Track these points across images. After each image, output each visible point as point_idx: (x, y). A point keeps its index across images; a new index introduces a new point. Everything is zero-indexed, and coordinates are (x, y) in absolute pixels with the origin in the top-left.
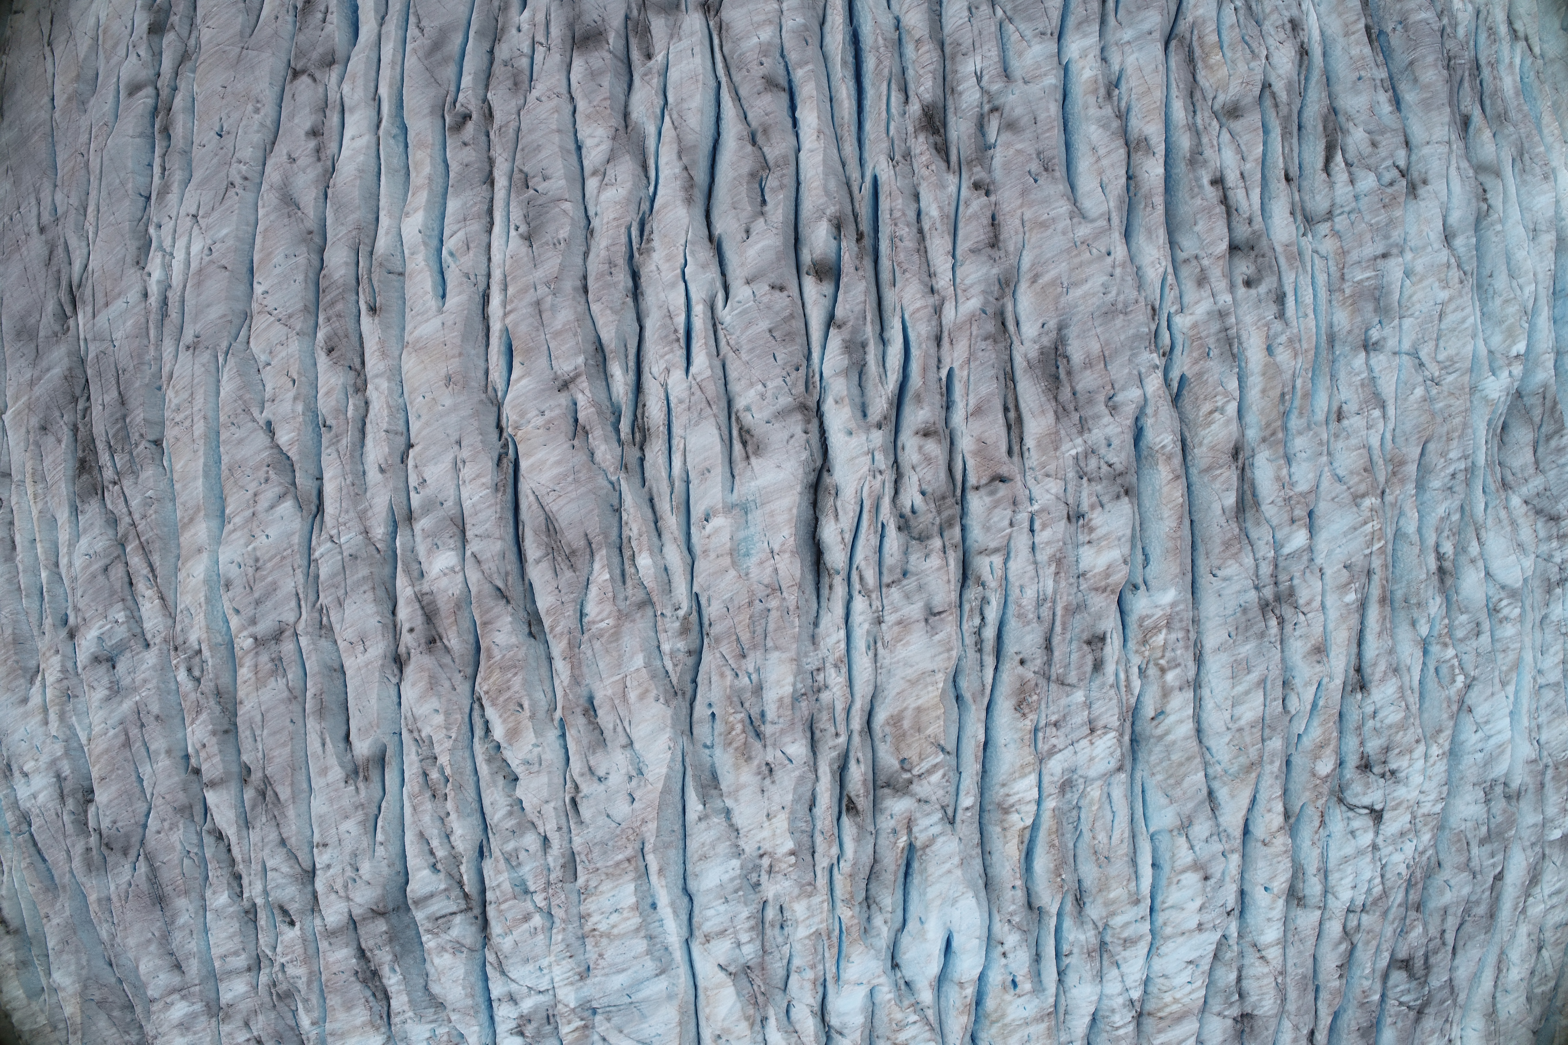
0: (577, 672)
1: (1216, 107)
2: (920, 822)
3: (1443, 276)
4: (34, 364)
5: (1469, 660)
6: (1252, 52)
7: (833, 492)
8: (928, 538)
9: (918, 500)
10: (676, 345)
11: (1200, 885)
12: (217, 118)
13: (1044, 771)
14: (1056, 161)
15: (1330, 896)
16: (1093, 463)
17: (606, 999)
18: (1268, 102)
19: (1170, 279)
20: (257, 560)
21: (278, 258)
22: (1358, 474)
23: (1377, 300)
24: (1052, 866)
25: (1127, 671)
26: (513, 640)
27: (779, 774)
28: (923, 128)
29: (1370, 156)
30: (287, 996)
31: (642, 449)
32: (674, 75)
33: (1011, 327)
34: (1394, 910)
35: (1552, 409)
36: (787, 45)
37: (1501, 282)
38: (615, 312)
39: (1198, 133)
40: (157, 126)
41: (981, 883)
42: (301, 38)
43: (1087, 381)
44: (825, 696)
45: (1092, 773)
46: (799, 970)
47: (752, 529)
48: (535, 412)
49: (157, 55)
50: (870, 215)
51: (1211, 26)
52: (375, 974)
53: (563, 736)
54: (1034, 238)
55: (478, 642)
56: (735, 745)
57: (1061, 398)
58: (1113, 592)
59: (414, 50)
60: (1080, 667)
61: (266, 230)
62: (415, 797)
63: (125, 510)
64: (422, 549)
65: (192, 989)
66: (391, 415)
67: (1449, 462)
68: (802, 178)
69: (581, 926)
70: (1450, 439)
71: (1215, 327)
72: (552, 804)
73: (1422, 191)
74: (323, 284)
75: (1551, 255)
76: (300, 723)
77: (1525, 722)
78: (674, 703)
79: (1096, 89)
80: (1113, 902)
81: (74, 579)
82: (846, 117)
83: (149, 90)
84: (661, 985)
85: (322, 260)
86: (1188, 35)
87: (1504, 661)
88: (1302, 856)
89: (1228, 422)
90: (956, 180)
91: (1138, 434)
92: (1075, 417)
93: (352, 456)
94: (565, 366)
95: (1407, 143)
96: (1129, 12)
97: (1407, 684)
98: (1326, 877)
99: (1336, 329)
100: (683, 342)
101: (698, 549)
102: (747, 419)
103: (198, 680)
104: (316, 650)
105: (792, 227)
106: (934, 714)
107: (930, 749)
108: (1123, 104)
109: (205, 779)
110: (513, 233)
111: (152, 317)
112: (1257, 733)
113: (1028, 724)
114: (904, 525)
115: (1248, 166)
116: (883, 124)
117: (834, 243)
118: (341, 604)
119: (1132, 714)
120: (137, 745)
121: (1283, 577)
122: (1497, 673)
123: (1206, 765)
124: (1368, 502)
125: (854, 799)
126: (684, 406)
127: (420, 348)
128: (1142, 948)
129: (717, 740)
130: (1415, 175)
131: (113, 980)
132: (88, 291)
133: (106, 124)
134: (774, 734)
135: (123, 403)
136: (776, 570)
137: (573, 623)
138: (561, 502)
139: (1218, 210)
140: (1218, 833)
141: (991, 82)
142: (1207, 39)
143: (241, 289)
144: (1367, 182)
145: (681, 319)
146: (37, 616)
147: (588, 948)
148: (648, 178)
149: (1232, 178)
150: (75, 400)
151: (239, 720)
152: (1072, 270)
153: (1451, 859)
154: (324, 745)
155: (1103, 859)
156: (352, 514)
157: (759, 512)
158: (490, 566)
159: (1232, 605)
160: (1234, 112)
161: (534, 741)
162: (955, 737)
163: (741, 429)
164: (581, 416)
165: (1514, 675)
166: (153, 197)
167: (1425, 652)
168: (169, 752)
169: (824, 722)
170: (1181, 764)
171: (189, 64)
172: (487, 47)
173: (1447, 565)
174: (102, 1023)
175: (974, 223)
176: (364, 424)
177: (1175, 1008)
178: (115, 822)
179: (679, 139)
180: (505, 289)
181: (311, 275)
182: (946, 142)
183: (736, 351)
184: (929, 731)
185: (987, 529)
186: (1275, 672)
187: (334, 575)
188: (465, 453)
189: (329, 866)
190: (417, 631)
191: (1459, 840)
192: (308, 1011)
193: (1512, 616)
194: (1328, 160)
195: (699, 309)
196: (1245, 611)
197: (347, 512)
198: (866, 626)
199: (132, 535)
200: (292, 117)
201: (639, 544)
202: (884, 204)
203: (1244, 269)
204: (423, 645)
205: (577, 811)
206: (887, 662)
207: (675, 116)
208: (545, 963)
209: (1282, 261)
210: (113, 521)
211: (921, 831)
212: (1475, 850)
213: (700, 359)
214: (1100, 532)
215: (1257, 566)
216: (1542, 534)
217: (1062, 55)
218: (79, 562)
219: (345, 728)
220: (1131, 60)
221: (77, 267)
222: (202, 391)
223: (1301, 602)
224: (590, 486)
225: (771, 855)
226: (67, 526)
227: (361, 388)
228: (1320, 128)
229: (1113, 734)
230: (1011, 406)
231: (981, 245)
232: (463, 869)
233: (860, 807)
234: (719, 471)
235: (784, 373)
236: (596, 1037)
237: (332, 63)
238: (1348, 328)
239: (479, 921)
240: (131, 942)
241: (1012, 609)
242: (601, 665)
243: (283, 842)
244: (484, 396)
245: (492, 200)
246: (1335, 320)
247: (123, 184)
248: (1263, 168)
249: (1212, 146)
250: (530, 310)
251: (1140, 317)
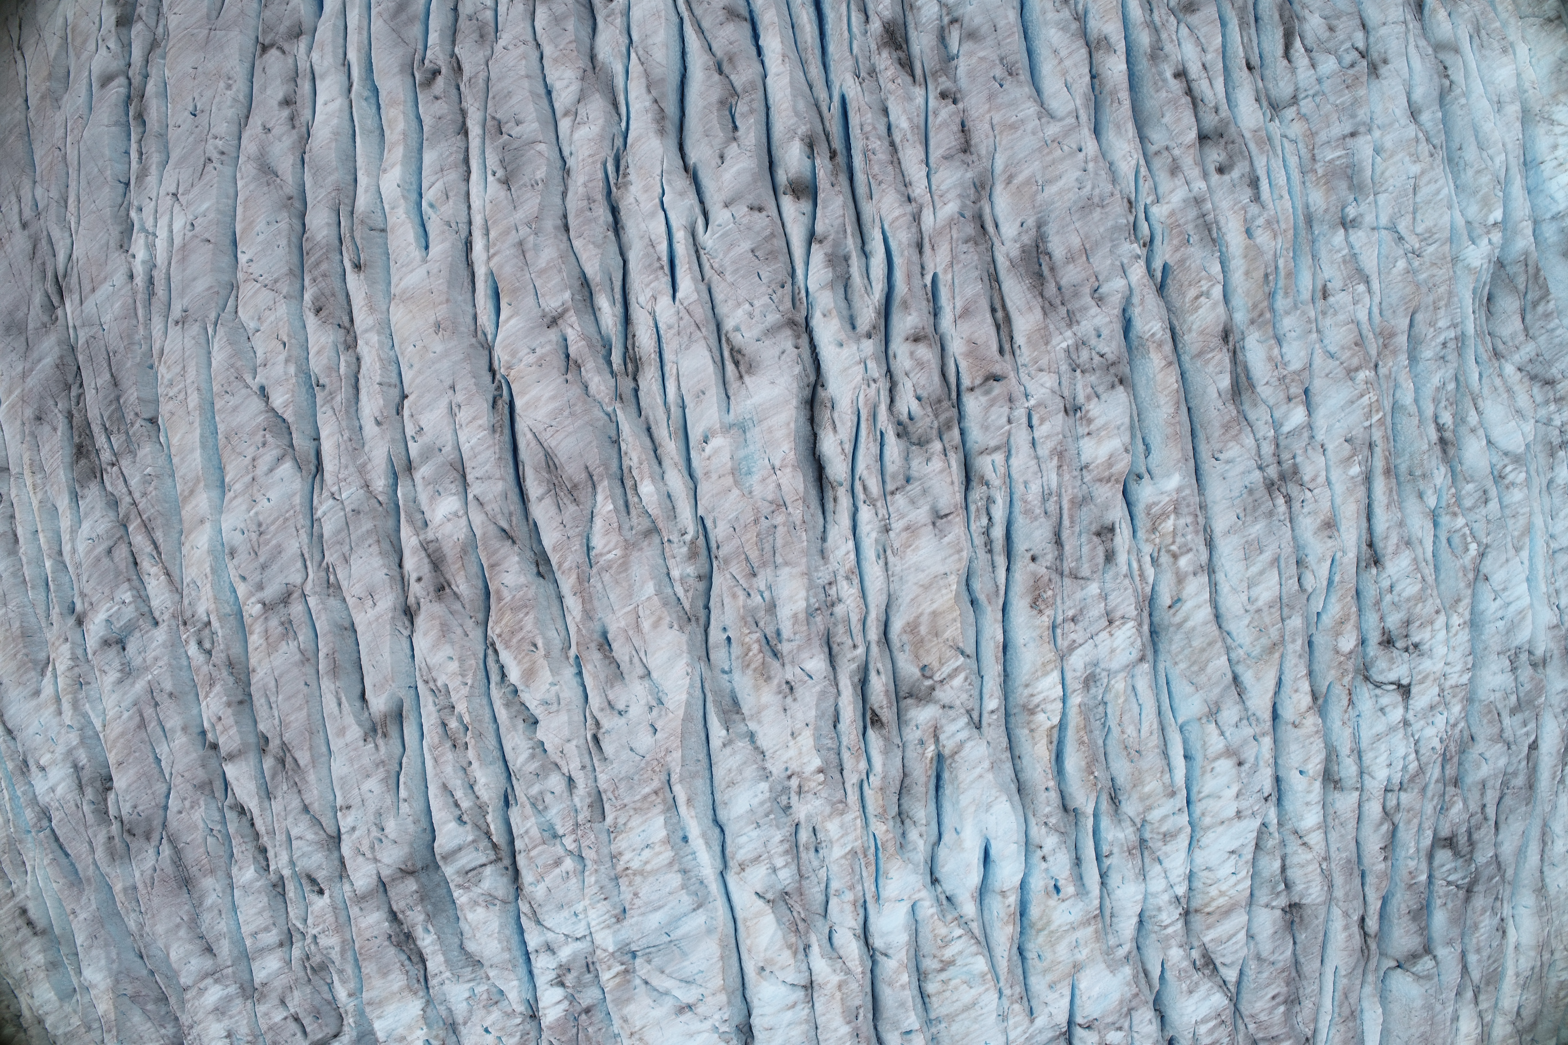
0: (588, 607)
1: (1172, 3)
2: (946, 728)
3: (1412, 150)
4: (25, 357)
5: (1480, 528)
7: (829, 405)
8: (928, 442)
9: (915, 405)
10: (660, 273)
11: (1234, 771)
12: (190, 98)
13: (1066, 668)
14: (1019, 65)
15: (1366, 777)
16: (1085, 354)
17: (644, 940)
19: (1143, 171)
20: (260, 525)
21: (260, 225)
22: (1350, 349)
23: (1350, 178)
24: (1083, 763)
25: (1139, 561)
26: (522, 580)
27: (799, 691)
28: (885, 44)
29: (1328, 40)
30: (321, 969)
31: (635, 380)
32: (636, 14)
33: (991, 229)
34: (1432, 786)
35: (1536, 276)
37: (1471, 153)
38: (597, 246)
39: (1157, 30)
40: (131, 114)
41: (1013, 787)
42: (267, 14)
43: (1070, 275)
44: (839, 610)
45: (1115, 665)
46: (838, 893)
47: (752, 447)
48: (527, 350)
49: (127, 46)
50: (842, 134)
52: (409, 937)
53: (580, 673)
54: (1005, 140)
55: (487, 587)
56: (753, 666)
57: (1047, 294)
58: (1117, 481)
59: (380, 14)
60: (1092, 559)
61: (246, 200)
62: (436, 748)
63: (125, 490)
64: (423, 498)
65: (225, 972)
66: (383, 368)
67: (1439, 331)
68: (771, 101)
69: (614, 867)
70: (1437, 308)
71: (1192, 213)
72: (574, 743)
73: (1383, 70)
74: (306, 246)
75: (1518, 125)
76: (314, 685)
77: (1543, 588)
78: (688, 629)
80: (1149, 796)
81: (78, 565)
82: (809, 40)
83: (122, 80)
84: (699, 919)
85: (304, 225)
87: (1515, 527)
88: (1334, 738)
89: (1215, 305)
90: (923, 92)
91: (1127, 326)
92: (1063, 311)
93: (347, 412)
94: (553, 303)
95: (1364, 26)
97: (1421, 556)
98: (1360, 757)
99: (1312, 209)
100: (667, 269)
101: (699, 472)
102: (737, 339)
103: (209, 653)
104: (325, 609)
105: (765, 150)
106: (950, 617)
107: (950, 653)
108: (1080, 7)
109: (224, 751)
110: (490, 178)
111: (140, 296)
112: (1276, 612)
113: (1045, 620)
114: (902, 432)
115: (1209, 57)
116: (846, 44)
117: (808, 162)
118: (347, 561)
119: (1150, 602)
120: (152, 725)
121: (1285, 456)
122: (1509, 539)
123: (1228, 650)
124: (1362, 375)
125: (878, 711)
126: (674, 331)
127: (407, 298)
128: (1183, 841)
129: (734, 664)
130: (1375, 55)
131: (145, 972)
132: (74, 280)
133: (80, 117)
134: (791, 652)
135: (116, 385)
136: (779, 485)
137: (581, 558)
138: (560, 436)
139: (1183, 101)
140: (1248, 717)
143: (225, 261)
144: (1328, 65)
145: (663, 247)
146: (44, 607)
147: (623, 888)
148: (619, 115)
149: (1194, 70)
150: (68, 387)
151: (253, 689)
152: (1045, 168)
153: (1484, 731)
154: (340, 705)
155: (1134, 753)
156: (351, 469)
157: (757, 429)
158: (493, 508)
159: (1237, 487)
160: (1190, 6)
161: (550, 680)
162: (973, 640)
163: (732, 350)
164: (572, 351)
165: (1527, 540)
166: (132, 182)
167: (1436, 525)
168: (184, 729)
169: (840, 636)
170: (1203, 650)
171: (159, 51)
172: (451, 5)
173: (1448, 435)
174: (137, 1018)
175: (945, 131)
176: (357, 380)
177: (1221, 901)
178: (135, 807)
179: (647, 74)
180: (487, 234)
181: (294, 240)
182: (909, 57)
183: (721, 274)
184: (947, 635)
185: (985, 428)
186: (1287, 550)
187: (339, 532)
188: (460, 397)
189: (354, 829)
190: (425, 579)
191: (1490, 712)
192: (343, 982)
193: (1518, 481)
194: (1288, 46)
195: (680, 236)
196: (1251, 492)
197: (346, 467)
198: (874, 535)
199: (133, 514)
200: (264, 88)
201: (640, 473)
202: (854, 120)
203: (1215, 157)
204: (432, 594)
205: (600, 748)
206: (898, 569)
207: (641, 52)
208: (579, 907)
209: (1252, 146)
210: (114, 503)
211: (948, 738)
212: (1507, 721)
213: (686, 284)
214: (1098, 423)
215: (1258, 446)
216: (1539, 399)
218: (82, 547)
219: (360, 686)
221: (61, 257)
222: (193, 363)
223: (1306, 478)
224: (586, 418)
225: (799, 775)
226: (68, 513)
227: (351, 344)
228: (1276, 18)
229: (1131, 624)
230: (998, 306)
231: (953, 152)
232: (489, 818)
233: (884, 719)
234: (714, 393)
235: (770, 291)
236: (638, 981)
237: (299, 34)
238: (1324, 207)
239: (510, 872)
240: (160, 929)
241: (1018, 506)
242: (612, 597)
243: (306, 809)
244: (474, 340)
245: (467, 149)
246: (1311, 201)
247: (101, 172)
248: (1224, 57)
249: (1172, 41)
250: (513, 251)
251: (1118, 209)
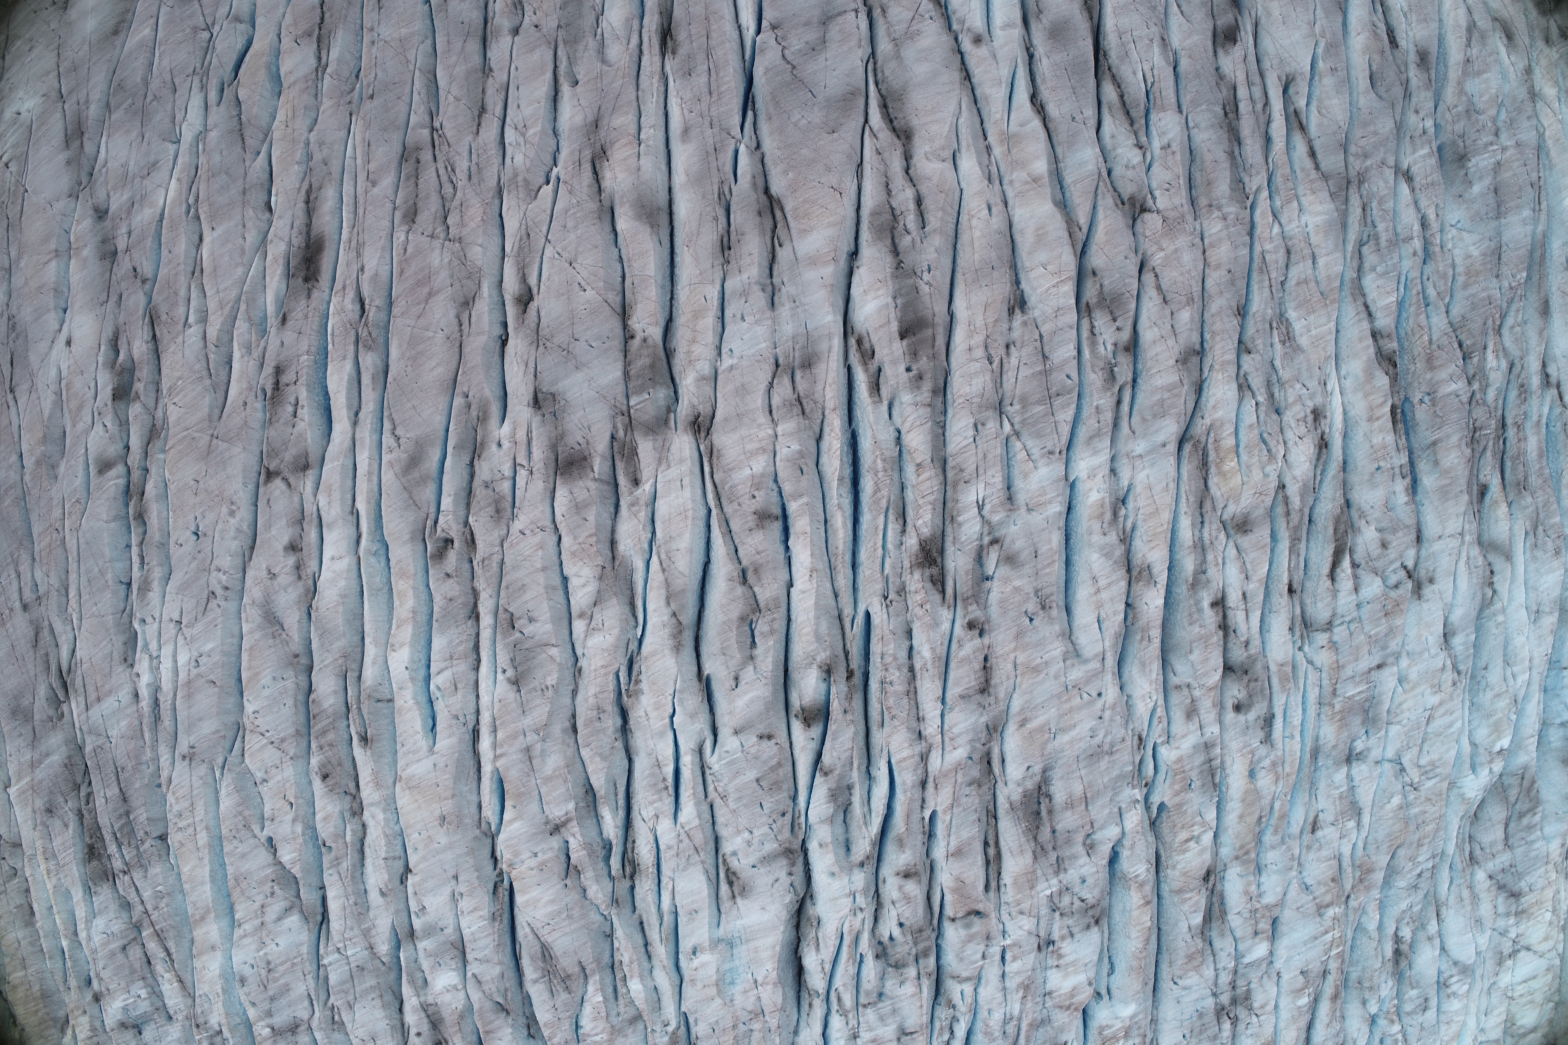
1: (1225, 517)
3: (1436, 681)
4: (33, 746)
5: (1411, 1031)
6: (1269, 451)
7: (815, 922)
8: (904, 966)
9: (896, 932)
10: (664, 794)
12: (192, 517)
14: (1054, 598)
16: (1066, 900)
18: (1280, 510)
19: (1160, 712)
20: (269, 963)
21: (266, 680)
22: (1326, 884)
23: (1366, 712)
28: (920, 563)
29: (1379, 558)
31: (632, 877)
32: (662, 507)
33: (997, 767)
35: (1530, 788)
36: (780, 475)
37: (1494, 676)
38: (604, 758)
39: (1203, 549)
40: (131, 511)
42: (272, 432)
43: (1067, 821)
47: (737, 962)
48: (529, 854)
49: (124, 424)
50: (861, 656)
51: (1230, 429)
54: (1025, 683)
57: (1040, 838)
58: (1076, 1009)
59: (391, 463)
61: (251, 648)
63: (137, 899)
64: (425, 964)
66: (389, 843)
67: (1418, 864)
68: (793, 617)
70: (1420, 845)
71: (1200, 759)
73: (1427, 591)
74: (313, 710)
75: (1550, 639)
79: (1102, 514)
81: (94, 951)
82: (841, 547)
83: (120, 469)
85: (310, 684)
86: (1203, 439)
87: (1447, 1033)
89: (1202, 851)
90: (951, 617)
91: (1114, 858)
92: (1053, 856)
93: (353, 877)
94: (557, 812)
95: (1419, 539)
96: (1144, 420)
99: (1321, 742)
100: (671, 790)
101: (686, 974)
102: (734, 863)
105: (782, 668)
108: (1129, 525)
111: (146, 720)
114: (882, 952)
115: (1252, 585)
116: (878, 561)
117: (823, 686)
118: (351, 1007)
121: (1241, 983)
124: (1331, 912)
126: (673, 852)
127: (413, 787)
130: (1422, 573)
132: (79, 682)
133: (77, 501)
135: (125, 800)
136: (759, 998)
137: (569, 1035)
138: (556, 935)
139: (1215, 639)
141: (993, 512)
142: (1223, 443)
143: (231, 705)
144: (1372, 587)
145: (669, 770)
146: (61, 975)
148: (636, 619)
149: (1234, 599)
150: (77, 787)
152: (1061, 716)
156: (356, 931)
157: (744, 947)
158: (490, 987)
159: (1189, 1010)
160: (1243, 526)
163: (728, 870)
164: (573, 857)
166: (135, 587)
167: (1372, 1027)
171: (158, 444)
172: (467, 459)
173: (1404, 947)
175: (966, 666)
176: (363, 848)
179: (667, 584)
180: (495, 730)
181: (301, 698)
182: (942, 573)
183: (724, 798)
185: (961, 960)
187: (344, 982)
188: (462, 888)
190: (424, 1035)
193: (1460, 992)
194: (1335, 564)
195: (688, 761)
196: (1201, 1015)
197: (352, 929)
199: (146, 923)
200: (268, 527)
201: (631, 969)
202: (876, 648)
203: (1236, 692)
207: (663, 556)
209: (1275, 681)
210: (127, 906)
213: (689, 811)
214: (1068, 959)
215: (1217, 976)
216: (1501, 910)
217: (1070, 471)
218: (97, 938)
220: (1141, 477)
221: (65, 651)
222: (202, 803)
223: (1256, 1005)
224: (582, 922)
226: (82, 904)
227: (357, 811)
228: (1331, 531)
230: (991, 842)
231: (971, 692)
234: (706, 911)
235: (771, 821)
237: (306, 467)
238: (1333, 743)
241: (979, 1026)
244: (477, 832)
245: (478, 635)
246: (1321, 733)
247: (102, 573)
248: (1267, 588)
249: (1217, 564)
250: (520, 756)
251: (1125, 759)
